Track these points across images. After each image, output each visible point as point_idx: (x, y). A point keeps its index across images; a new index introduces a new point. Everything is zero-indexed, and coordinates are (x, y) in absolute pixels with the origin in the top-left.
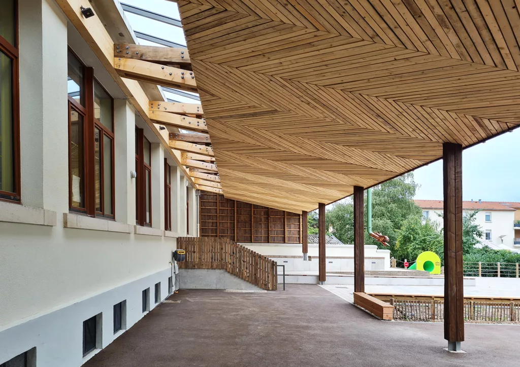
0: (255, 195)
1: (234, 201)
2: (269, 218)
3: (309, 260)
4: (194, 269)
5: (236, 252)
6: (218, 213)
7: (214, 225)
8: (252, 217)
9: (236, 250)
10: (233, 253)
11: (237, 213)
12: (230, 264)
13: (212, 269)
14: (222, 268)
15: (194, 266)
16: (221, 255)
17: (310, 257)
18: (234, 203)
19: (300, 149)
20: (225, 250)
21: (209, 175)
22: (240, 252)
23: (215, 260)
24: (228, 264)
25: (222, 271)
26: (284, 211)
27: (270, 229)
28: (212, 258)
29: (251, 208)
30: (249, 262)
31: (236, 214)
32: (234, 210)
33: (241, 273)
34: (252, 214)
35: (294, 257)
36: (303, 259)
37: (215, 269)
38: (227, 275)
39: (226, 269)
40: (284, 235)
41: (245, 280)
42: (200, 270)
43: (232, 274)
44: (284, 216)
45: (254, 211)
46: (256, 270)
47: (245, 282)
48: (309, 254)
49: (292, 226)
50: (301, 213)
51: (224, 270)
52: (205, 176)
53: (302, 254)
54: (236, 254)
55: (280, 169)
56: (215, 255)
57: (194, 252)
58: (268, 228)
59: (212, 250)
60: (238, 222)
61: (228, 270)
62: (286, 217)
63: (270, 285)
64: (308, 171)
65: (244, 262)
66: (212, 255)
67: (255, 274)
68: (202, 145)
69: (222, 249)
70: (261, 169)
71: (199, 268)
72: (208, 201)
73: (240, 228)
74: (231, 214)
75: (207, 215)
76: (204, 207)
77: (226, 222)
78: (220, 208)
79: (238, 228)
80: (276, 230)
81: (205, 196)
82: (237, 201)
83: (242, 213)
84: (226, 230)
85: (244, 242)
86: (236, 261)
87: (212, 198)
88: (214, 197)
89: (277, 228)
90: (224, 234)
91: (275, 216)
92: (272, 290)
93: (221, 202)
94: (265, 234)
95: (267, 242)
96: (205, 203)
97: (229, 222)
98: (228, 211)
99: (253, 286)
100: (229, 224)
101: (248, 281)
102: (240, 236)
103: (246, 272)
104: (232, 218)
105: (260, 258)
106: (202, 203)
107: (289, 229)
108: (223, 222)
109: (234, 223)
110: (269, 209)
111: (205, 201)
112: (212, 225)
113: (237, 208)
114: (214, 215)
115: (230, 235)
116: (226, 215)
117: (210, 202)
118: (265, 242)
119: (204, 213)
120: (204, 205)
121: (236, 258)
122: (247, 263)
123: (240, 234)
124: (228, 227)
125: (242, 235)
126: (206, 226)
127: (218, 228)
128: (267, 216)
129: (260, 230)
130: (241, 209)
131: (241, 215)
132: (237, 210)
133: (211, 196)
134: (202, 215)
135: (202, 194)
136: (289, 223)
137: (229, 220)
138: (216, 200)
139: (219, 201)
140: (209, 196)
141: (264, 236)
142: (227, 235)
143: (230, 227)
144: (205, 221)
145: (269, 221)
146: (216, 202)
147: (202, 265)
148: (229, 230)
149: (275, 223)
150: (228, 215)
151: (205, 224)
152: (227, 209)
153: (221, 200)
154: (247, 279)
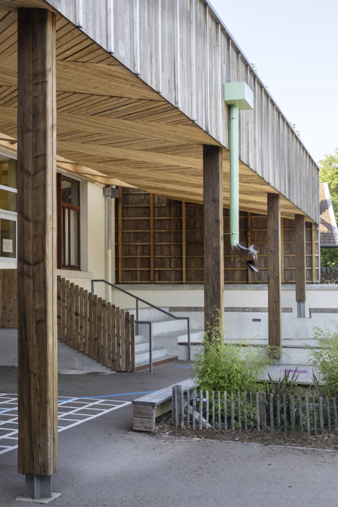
1: (181, 203)
2: (249, 234)
5: (64, 296)
6: (152, 227)
7: (146, 251)
9: (64, 292)
11: (187, 226)
18: (181, 207)
22: (71, 296)
30: (86, 316)
31: (184, 228)
32: (181, 220)
53: (293, 305)
54: (64, 301)
63: (122, 363)
65: (77, 314)
67: (97, 339)
72: (134, 206)
73: (193, 255)
74: (177, 228)
75: (134, 232)
76: (129, 219)
77: (168, 245)
78: (156, 218)
79: (190, 255)
80: (262, 257)
81: (129, 196)
82: (186, 203)
83: (197, 226)
84: (168, 259)
85: (199, 282)
86: (64, 313)
87: (141, 200)
88: (145, 199)
89: (265, 253)
90: (163, 267)
91: (262, 229)
92: (126, 372)
93: (158, 207)
94: (241, 267)
95: (246, 282)
96: (130, 209)
97: (173, 244)
98: (170, 223)
99: (94, 362)
100: (172, 248)
101: (83, 353)
102: (193, 271)
103: (80, 334)
104: (179, 235)
105: (104, 308)
106: (125, 210)
107: (291, 254)
108: (162, 245)
109: (182, 245)
110: (249, 214)
111: (129, 206)
112: (141, 250)
113: (188, 217)
114: (146, 232)
115: (175, 269)
116: (167, 231)
117: (139, 207)
118: (241, 282)
119: (128, 229)
120: (127, 214)
121: (63, 308)
122: (81, 317)
123: (193, 266)
124: (170, 255)
125: (196, 269)
126: (132, 252)
127: (152, 256)
128: (246, 230)
129: (232, 259)
130: (194, 217)
131: (194, 230)
132: (187, 220)
133: (140, 196)
134: (126, 234)
135: (124, 193)
136: (290, 242)
137: (172, 240)
138: (149, 203)
139: (154, 204)
140: (136, 196)
141: (240, 269)
142: (169, 269)
143: (175, 254)
144: (129, 244)
145: (249, 238)
146: (149, 207)
147: (9, 321)
148: (172, 259)
149: (261, 242)
150: (171, 232)
151: (130, 250)
152: (170, 220)
153: (159, 203)
154: (81, 349)
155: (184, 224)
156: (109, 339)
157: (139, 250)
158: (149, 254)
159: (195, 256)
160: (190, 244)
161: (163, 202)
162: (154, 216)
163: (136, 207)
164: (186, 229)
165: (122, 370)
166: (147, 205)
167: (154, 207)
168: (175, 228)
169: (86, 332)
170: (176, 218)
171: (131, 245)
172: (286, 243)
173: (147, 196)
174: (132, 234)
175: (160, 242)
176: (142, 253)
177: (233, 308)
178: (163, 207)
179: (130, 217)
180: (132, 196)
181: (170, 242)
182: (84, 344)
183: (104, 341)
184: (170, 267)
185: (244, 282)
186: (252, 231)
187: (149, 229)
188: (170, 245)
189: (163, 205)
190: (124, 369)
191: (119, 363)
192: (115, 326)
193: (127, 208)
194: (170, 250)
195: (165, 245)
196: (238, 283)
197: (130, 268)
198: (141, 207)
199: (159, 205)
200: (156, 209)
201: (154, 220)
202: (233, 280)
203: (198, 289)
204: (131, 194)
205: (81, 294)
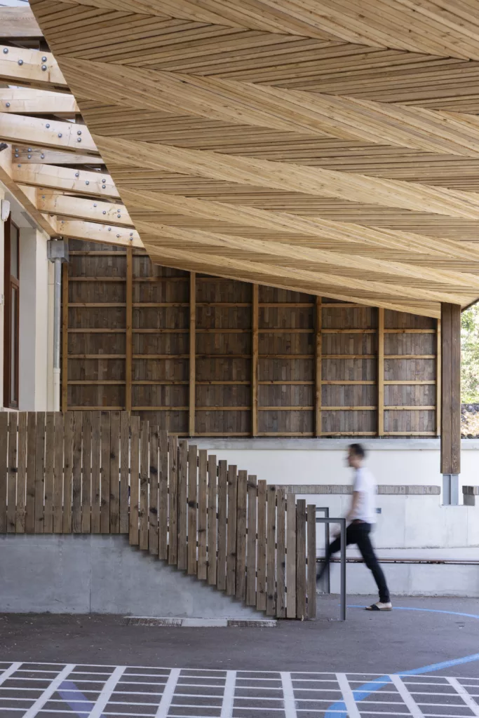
0: (255, 245)
1: (187, 274)
2: (319, 339)
3: (466, 502)
4: (14, 534)
5: (164, 467)
6: (129, 322)
7: (116, 371)
8: (256, 337)
9: (164, 460)
10: (154, 471)
11: (198, 322)
12: (140, 515)
13: (77, 535)
14: (113, 533)
15: (13, 525)
16: (109, 481)
17: (468, 491)
18: (188, 284)
19: (361, 26)
20: (125, 461)
21: (82, 172)
22: (179, 466)
23: (86, 499)
24: (134, 514)
25: (111, 543)
26: (375, 310)
27: (320, 382)
28: (76, 493)
29: (251, 302)
30: (213, 507)
31: (193, 325)
32: (187, 310)
33: (181, 551)
34: (255, 324)
35: (406, 490)
36: (440, 498)
37: (85, 535)
38: (132, 559)
39: (127, 536)
40: (376, 403)
41: (195, 578)
42: (35, 539)
43: (147, 553)
44: (376, 328)
45: (262, 311)
46: (237, 537)
47: (198, 586)
48: (464, 479)
49: (408, 366)
50: (436, 314)
51: (121, 539)
52: (67, 178)
53: (438, 480)
54: (164, 478)
55: (314, 124)
56: (86, 479)
57: (14, 470)
58: (314, 379)
59: (76, 460)
60: (201, 357)
61: (134, 539)
62: (382, 331)
63: (289, 601)
64: (415, 122)
65: (192, 504)
66: (77, 481)
67: (235, 555)
68: (28, 47)
69: (113, 456)
70: (245, 127)
71: (29, 532)
72: (93, 279)
73: (209, 381)
74: (177, 326)
75: (91, 333)
76: (81, 305)
77: (159, 360)
78: (137, 305)
79: (203, 381)
80: (342, 385)
81: (83, 259)
82: (198, 275)
83: (216, 323)
84: (159, 388)
85: (221, 434)
86: (164, 503)
87: (107, 268)
88: (114, 264)
89: (347, 377)
90: (149, 405)
91: (342, 329)
92: (297, 619)
93: (142, 283)
94: (301, 404)
95: (310, 434)
96: (83, 286)
97: (170, 357)
98: (164, 314)
99: (226, 600)
100: (168, 365)
101: (205, 583)
102: (207, 413)
103: (197, 544)
104: (181, 341)
105: (253, 491)
106: (75, 287)
107: (395, 380)
108: (147, 359)
109: (188, 360)
110: (319, 300)
111: (83, 278)
112: (106, 370)
113: (200, 305)
114: (115, 333)
115: (173, 409)
116: (158, 331)
117: (102, 282)
118: (300, 434)
119: (79, 327)
120: (79, 295)
121: (163, 493)
122: (204, 511)
123: (208, 403)
124: (164, 380)
125: (215, 408)
126: (86, 374)
127: (129, 382)
128: (310, 331)
129: (284, 389)
130: (212, 304)
131: (212, 331)
132: (199, 310)
133: (104, 259)
134: (74, 336)
135: (74, 253)
136: (393, 357)
137: (168, 350)
138: (124, 274)
139: (134, 277)
140: (97, 260)
141: (299, 408)
142: (161, 408)
143: (172, 378)
144: (82, 356)
145: (319, 349)
146: (124, 283)
147: (41, 519)
148: (167, 388)
149: (340, 357)
150: (165, 333)
151: (83, 370)
152: (164, 308)
153: (142, 276)
154: (202, 575)
155: (193, 318)
156: (262, 554)
157: (102, 369)
158: (123, 377)
159: (213, 383)
160: (204, 358)
161: (151, 271)
162: (133, 302)
163: (95, 282)
164: (196, 328)
165: (289, 616)
166: (118, 279)
167: (134, 283)
168: (173, 326)
169: (211, 542)
170: (177, 305)
171: (84, 359)
172: (388, 357)
173: (119, 260)
174: (89, 336)
175: (143, 354)
176: (108, 376)
177: (330, 486)
178: (151, 283)
179: (84, 302)
180: (89, 259)
181: (164, 354)
182: (207, 564)
183: (251, 557)
184: (163, 404)
185: (306, 434)
186: (323, 334)
187: (124, 327)
188: (164, 360)
189: (152, 279)
190: (291, 614)
191: (283, 601)
192: (274, 528)
193: (79, 282)
194: (163, 372)
195: (153, 360)
196: (294, 437)
197: (84, 405)
198: (107, 282)
199: (144, 280)
200: (137, 287)
201: (134, 308)
202: (286, 431)
203: (226, 449)
204: (87, 255)
205: (202, 463)
